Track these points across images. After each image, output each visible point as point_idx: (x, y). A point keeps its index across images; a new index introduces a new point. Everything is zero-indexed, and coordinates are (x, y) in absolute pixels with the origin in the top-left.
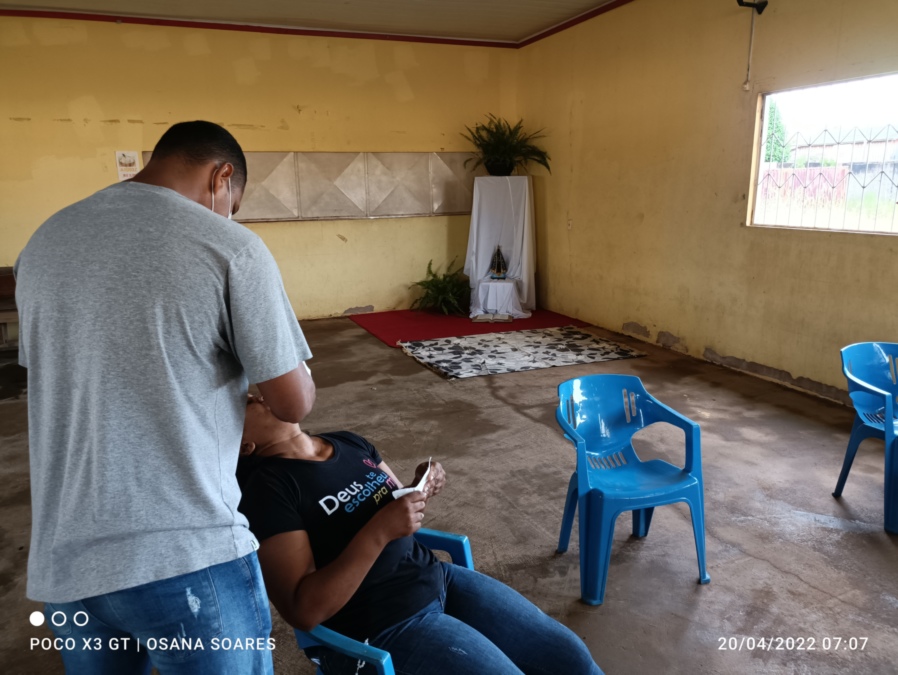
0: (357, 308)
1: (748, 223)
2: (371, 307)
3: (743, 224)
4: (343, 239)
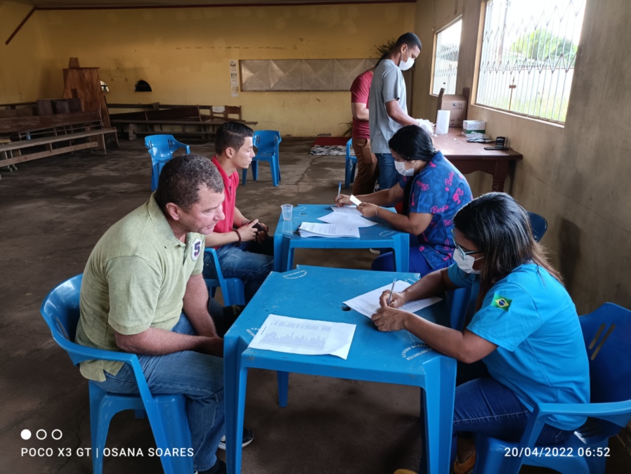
0: (323, 134)
2: (330, 134)
3: (429, 94)
4: (319, 100)
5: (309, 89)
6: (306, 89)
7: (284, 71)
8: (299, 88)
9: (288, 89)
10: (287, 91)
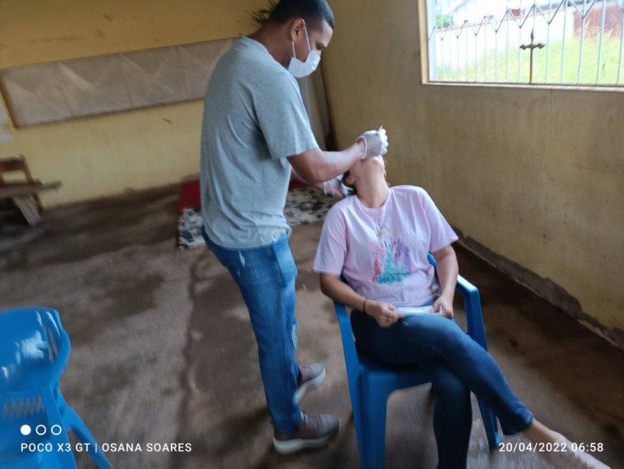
0: (190, 175)
1: (424, 81)
3: (421, 82)
4: (168, 121)
5: (145, 103)
6: (139, 105)
7: (89, 79)
8: (127, 105)
9: (107, 109)
10: (105, 114)
